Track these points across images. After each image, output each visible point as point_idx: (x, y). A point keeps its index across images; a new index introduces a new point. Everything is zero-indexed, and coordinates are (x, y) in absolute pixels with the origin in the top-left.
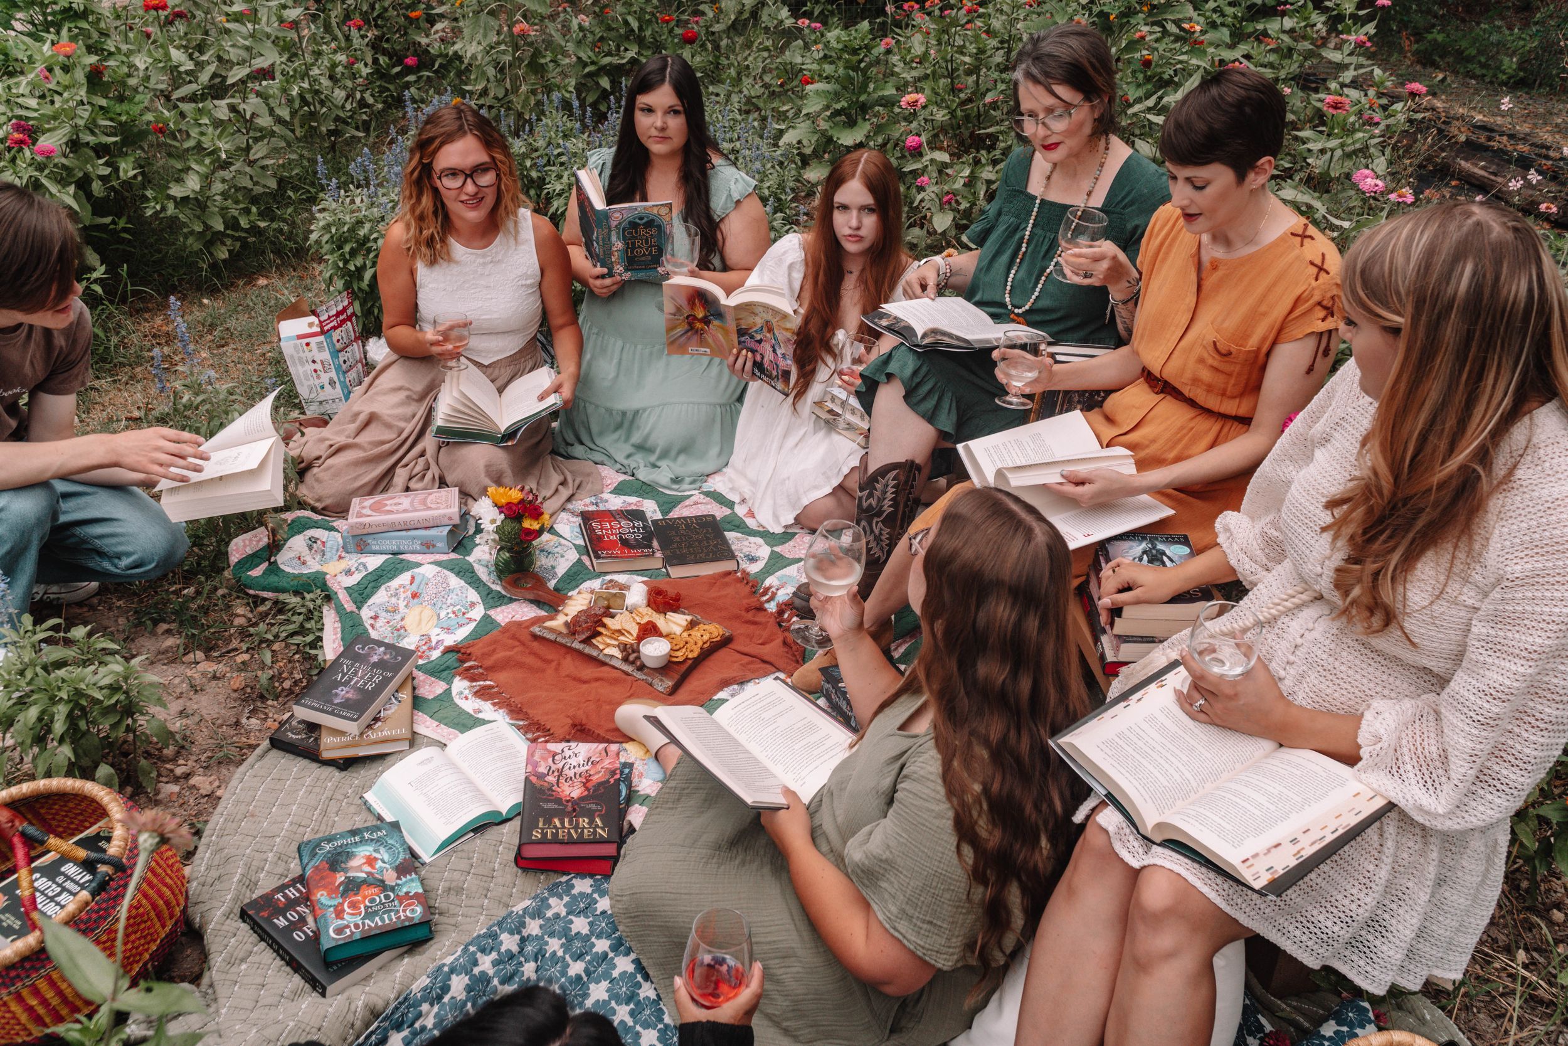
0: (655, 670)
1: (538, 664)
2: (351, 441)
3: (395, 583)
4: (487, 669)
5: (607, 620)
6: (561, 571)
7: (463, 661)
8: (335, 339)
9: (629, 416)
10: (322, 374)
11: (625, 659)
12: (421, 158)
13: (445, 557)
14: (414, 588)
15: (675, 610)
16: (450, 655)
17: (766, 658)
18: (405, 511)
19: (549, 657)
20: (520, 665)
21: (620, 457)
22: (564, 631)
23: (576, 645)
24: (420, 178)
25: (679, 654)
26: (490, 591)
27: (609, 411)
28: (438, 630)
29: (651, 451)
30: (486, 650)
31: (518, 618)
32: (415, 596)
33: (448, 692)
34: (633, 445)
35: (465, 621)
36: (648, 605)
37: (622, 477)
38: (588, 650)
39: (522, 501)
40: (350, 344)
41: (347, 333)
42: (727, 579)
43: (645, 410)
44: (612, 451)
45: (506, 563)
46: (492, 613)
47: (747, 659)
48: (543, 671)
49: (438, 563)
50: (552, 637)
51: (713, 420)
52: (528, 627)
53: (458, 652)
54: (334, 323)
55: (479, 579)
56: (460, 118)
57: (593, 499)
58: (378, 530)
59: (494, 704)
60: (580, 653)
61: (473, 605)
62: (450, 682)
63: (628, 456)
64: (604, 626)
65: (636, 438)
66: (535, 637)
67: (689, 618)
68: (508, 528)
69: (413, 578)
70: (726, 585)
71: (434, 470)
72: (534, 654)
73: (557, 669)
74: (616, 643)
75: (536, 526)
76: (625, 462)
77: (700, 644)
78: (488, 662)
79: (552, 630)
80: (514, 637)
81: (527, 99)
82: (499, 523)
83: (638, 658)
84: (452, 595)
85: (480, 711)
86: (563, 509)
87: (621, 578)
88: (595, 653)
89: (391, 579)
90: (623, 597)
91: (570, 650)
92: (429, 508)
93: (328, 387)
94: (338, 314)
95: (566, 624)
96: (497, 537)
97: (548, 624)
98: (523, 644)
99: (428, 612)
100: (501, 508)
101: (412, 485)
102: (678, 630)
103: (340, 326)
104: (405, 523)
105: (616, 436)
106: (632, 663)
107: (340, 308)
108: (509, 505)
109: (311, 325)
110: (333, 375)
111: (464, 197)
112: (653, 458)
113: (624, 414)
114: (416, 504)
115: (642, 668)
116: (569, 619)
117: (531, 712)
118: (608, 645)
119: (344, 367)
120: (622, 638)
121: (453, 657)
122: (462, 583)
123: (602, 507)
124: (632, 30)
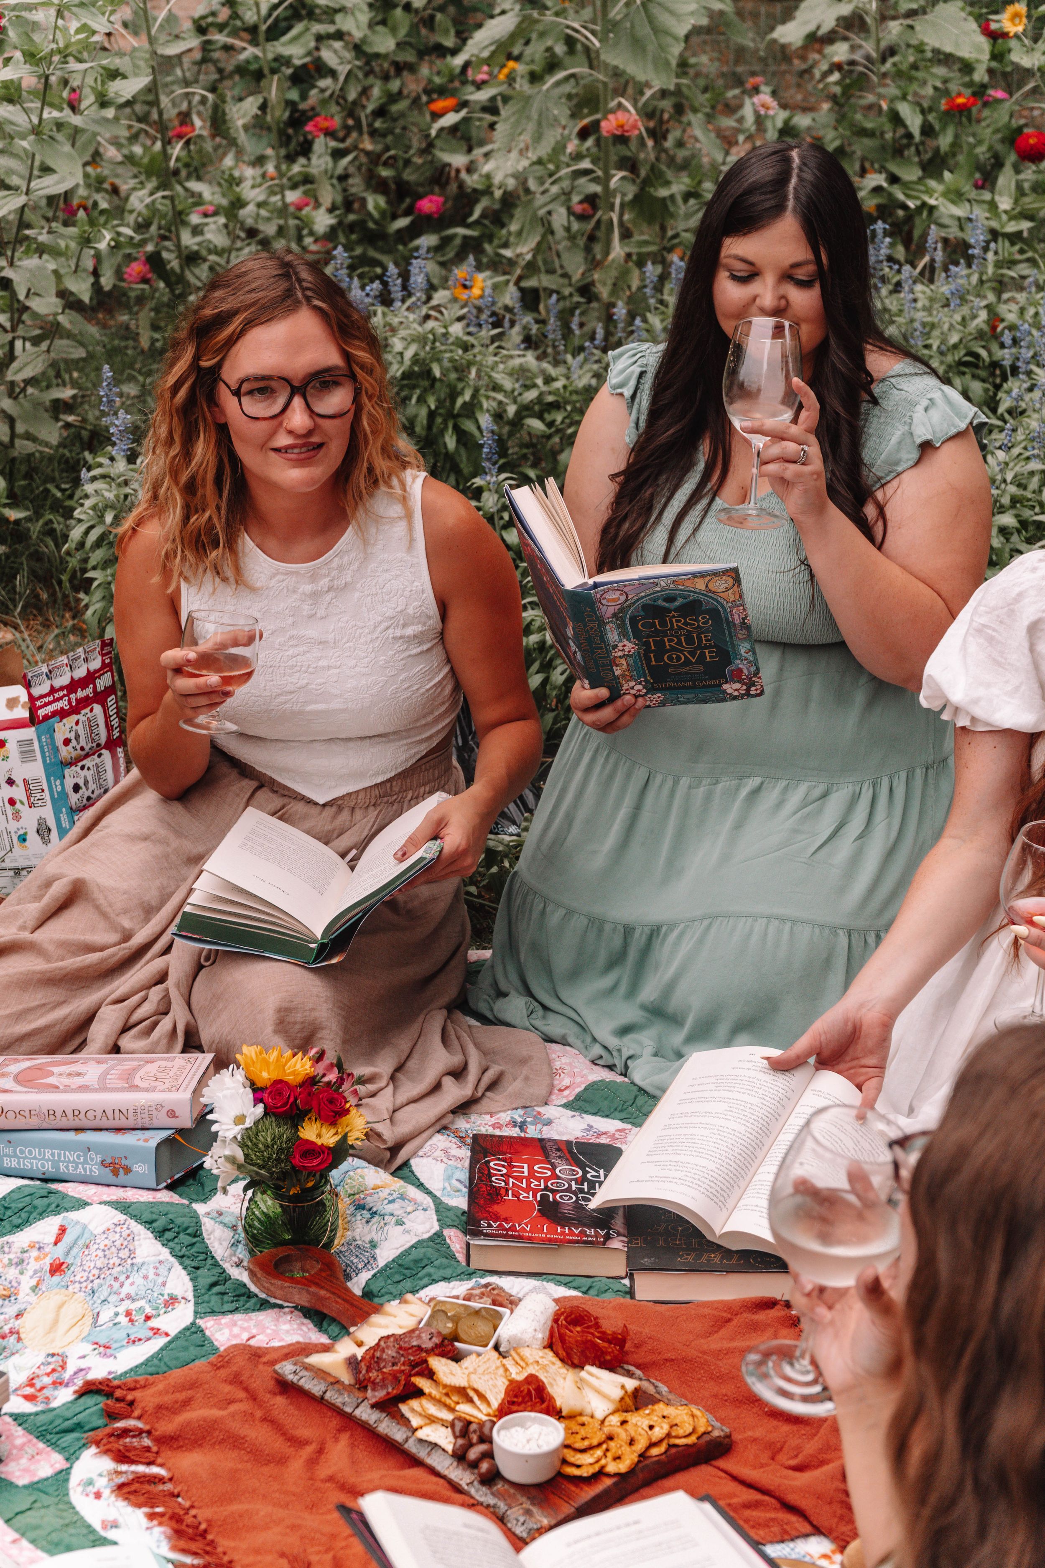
0: (521, 1488)
1: (278, 1444)
2: (26, 935)
3: (22, 1239)
4: (159, 1441)
5: (438, 1364)
6: (385, 1255)
7: (111, 1416)
8: (59, 738)
9: (638, 939)
10: (24, 809)
11: (460, 1456)
12: (197, 358)
13: (146, 1197)
14: (59, 1252)
15: (611, 1366)
16: (89, 1401)
17: (793, 1498)
18: (83, 1088)
19: (304, 1432)
20: (235, 1442)
21: (604, 1031)
22: (346, 1378)
23: (365, 1413)
24: (191, 400)
25: (586, 1459)
26: (223, 1278)
27: (597, 924)
28: (87, 1348)
29: (674, 1020)
30: (167, 1399)
31: (260, 1341)
32: (57, 1268)
33: (62, 1477)
34: (643, 1007)
35: (144, 1333)
36: (550, 1345)
37: (600, 1075)
38: (387, 1427)
39: (311, 1081)
40: (96, 750)
41: (91, 726)
42: (762, 1316)
43: (672, 926)
44: (589, 1016)
45: (269, 1221)
46: (208, 1324)
47: (753, 1496)
48: (282, 1461)
49: (123, 1207)
50: (315, 1387)
51: (827, 963)
52: (274, 1363)
53: (109, 1395)
54: (63, 704)
55: (207, 1253)
56: (286, 276)
57: (518, 1116)
58: (20, 1123)
59: (151, 1516)
60: (368, 1432)
61: (172, 1301)
62: (72, 1457)
63: (625, 1031)
64: (430, 1374)
65: (649, 992)
66: (285, 1387)
67: (631, 1384)
68: (266, 1137)
69: (63, 1230)
70: (755, 1327)
71: (179, 1015)
72: (269, 1420)
73: (313, 1462)
74: (448, 1416)
75: (328, 1138)
76: (613, 1042)
77: (640, 1446)
78: (166, 1427)
79: (320, 1373)
80: (236, 1380)
81: (624, 274)
82: (249, 1123)
83: (489, 1455)
84: (137, 1278)
85: (115, 1525)
86: (441, 1126)
87: (511, 1285)
88: (398, 1434)
89: (18, 1227)
90: (495, 1320)
91: (349, 1422)
92: (134, 1088)
93: (33, 838)
94: (73, 686)
95: (352, 1363)
96: (240, 1155)
97: (315, 1359)
98: (253, 1397)
99: (77, 1306)
100: (258, 1092)
101: (126, 1042)
102: (600, 1407)
103: (75, 710)
104: (76, 1113)
105: (607, 981)
106: (474, 1465)
107: (80, 673)
108: (279, 1085)
109: (12, 703)
110: (47, 812)
111: (284, 440)
112: (677, 1038)
113: (628, 931)
114: (113, 1080)
115: (491, 1478)
116: (360, 1353)
117: (224, 1544)
118: (432, 1420)
119: (74, 798)
120: (465, 1408)
121: (95, 1403)
122: (165, 1253)
123: (532, 1132)
124: (909, 136)
